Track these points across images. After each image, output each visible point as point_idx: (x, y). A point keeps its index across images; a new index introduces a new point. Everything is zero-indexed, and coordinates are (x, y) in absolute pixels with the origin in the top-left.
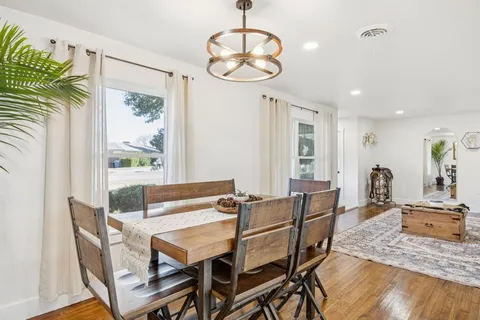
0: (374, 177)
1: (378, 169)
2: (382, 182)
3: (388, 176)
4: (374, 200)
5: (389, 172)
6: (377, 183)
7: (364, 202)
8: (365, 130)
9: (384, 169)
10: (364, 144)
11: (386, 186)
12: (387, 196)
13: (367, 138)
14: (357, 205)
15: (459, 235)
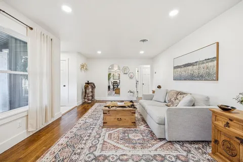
0: (86, 88)
1: (88, 83)
2: (90, 90)
3: (93, 87)
4: (86, 100)
5: (94, 85)
6: (88, 91)
7: (81, 102)
8: (82, 61)
9: (91, 83)
10: (81, 69)
11: (92, 92)
12: (93, 96)
13: (83, 66)
14: (77, 105)
15: (135, 123)
